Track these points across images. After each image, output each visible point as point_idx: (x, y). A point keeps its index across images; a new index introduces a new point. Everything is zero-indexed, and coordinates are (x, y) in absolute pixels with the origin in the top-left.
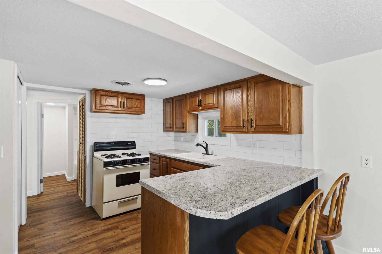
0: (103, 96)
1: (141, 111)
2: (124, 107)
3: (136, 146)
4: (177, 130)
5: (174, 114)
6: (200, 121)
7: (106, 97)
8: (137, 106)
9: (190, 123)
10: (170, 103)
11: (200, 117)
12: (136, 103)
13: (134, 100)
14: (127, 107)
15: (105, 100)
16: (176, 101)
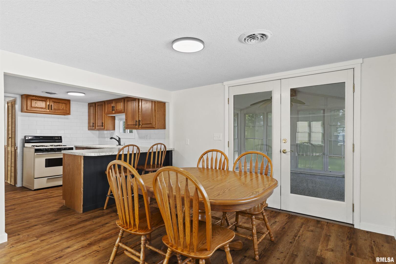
0: (34, 100)
1: (67, 112)
2: (51, 109)
3: (62, 141)
4: (98, 128)
5: (96, 115)
6: (117, 122)
7: (36, 101)
8: (63, 108)
9: (108, 123)
10: (93, 106)
11: (116, 118)
12: (62, 106)
13: (61, 104)
14: (54, 109)
15: (35, 103)
16: (98, 105)
